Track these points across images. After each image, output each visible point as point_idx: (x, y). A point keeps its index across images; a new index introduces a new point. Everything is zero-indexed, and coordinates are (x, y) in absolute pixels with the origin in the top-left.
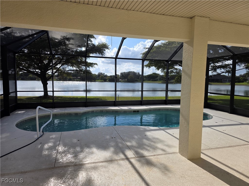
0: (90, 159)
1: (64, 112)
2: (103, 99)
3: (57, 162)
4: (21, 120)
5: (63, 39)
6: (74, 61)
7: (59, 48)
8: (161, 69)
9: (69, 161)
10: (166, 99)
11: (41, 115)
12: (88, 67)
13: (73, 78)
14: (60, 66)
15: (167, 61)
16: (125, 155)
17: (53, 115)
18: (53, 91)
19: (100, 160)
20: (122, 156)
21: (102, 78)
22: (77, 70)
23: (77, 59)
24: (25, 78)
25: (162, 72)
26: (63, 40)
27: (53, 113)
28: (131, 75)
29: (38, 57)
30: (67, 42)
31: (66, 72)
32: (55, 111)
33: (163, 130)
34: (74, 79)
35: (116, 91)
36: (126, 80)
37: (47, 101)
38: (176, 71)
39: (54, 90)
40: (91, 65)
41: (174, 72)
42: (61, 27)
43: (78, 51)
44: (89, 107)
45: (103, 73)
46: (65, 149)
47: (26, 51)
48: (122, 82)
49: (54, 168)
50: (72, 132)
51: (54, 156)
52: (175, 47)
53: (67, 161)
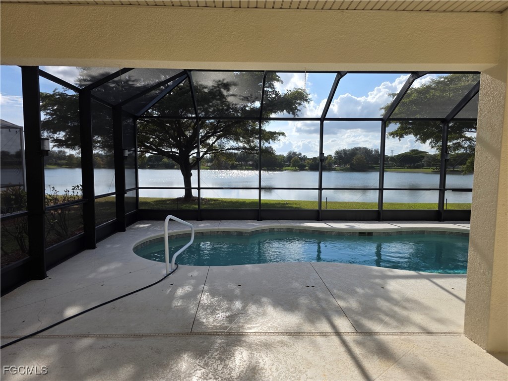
0: (258, 325)
1: (217, 228)
2: (294, 206)
3: (196, 322)
4: (142, 241)
5: (218, 87)
6: (239, 130)
7: (211, 104)
8: (430, 140)
9: (218, 325)
10: (441, 209)
11: (177, 232)
12: (266, 141)
13: (239, 165)
14: (215, 140)
15: (445, 121)
16: (333, 326)
17: (195, 233)
18: (199, 189)
19: (279, 329)
20: (325, 327)
21: (296, 163)
22: (244, 148)
23: (245, 125)
24: (156, 165)
25: (432, 147)
26: (218, 89)
27: (197, 229)
28: (359, 156)
29: (176, 126)
30: (225, 93)
31: (225, 152)
32: (202, 225)
33: (427, 278)
34: (241, 165)
35: (320, 189)
36: (348, 166)
37: (190, 207)
38: (469, 145)
39: (201, 187)
40: (272, 136)
41: (464, 148)
42: (204, 61)
43: (247, 109)
44: (265, 221)
45: (298, 153)
46: (212, 300)
47: (156, 113)
48: (338, 170)
49: (191, 334)
50: (228, 269)
51: (193, 312)
52: (465, 88)
53: (215, 324)
